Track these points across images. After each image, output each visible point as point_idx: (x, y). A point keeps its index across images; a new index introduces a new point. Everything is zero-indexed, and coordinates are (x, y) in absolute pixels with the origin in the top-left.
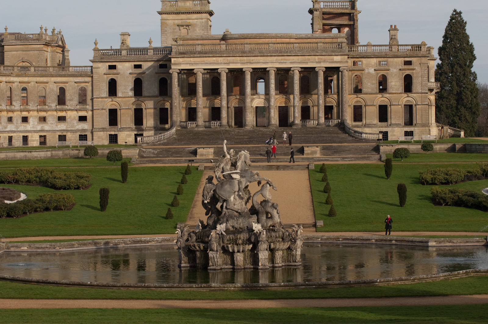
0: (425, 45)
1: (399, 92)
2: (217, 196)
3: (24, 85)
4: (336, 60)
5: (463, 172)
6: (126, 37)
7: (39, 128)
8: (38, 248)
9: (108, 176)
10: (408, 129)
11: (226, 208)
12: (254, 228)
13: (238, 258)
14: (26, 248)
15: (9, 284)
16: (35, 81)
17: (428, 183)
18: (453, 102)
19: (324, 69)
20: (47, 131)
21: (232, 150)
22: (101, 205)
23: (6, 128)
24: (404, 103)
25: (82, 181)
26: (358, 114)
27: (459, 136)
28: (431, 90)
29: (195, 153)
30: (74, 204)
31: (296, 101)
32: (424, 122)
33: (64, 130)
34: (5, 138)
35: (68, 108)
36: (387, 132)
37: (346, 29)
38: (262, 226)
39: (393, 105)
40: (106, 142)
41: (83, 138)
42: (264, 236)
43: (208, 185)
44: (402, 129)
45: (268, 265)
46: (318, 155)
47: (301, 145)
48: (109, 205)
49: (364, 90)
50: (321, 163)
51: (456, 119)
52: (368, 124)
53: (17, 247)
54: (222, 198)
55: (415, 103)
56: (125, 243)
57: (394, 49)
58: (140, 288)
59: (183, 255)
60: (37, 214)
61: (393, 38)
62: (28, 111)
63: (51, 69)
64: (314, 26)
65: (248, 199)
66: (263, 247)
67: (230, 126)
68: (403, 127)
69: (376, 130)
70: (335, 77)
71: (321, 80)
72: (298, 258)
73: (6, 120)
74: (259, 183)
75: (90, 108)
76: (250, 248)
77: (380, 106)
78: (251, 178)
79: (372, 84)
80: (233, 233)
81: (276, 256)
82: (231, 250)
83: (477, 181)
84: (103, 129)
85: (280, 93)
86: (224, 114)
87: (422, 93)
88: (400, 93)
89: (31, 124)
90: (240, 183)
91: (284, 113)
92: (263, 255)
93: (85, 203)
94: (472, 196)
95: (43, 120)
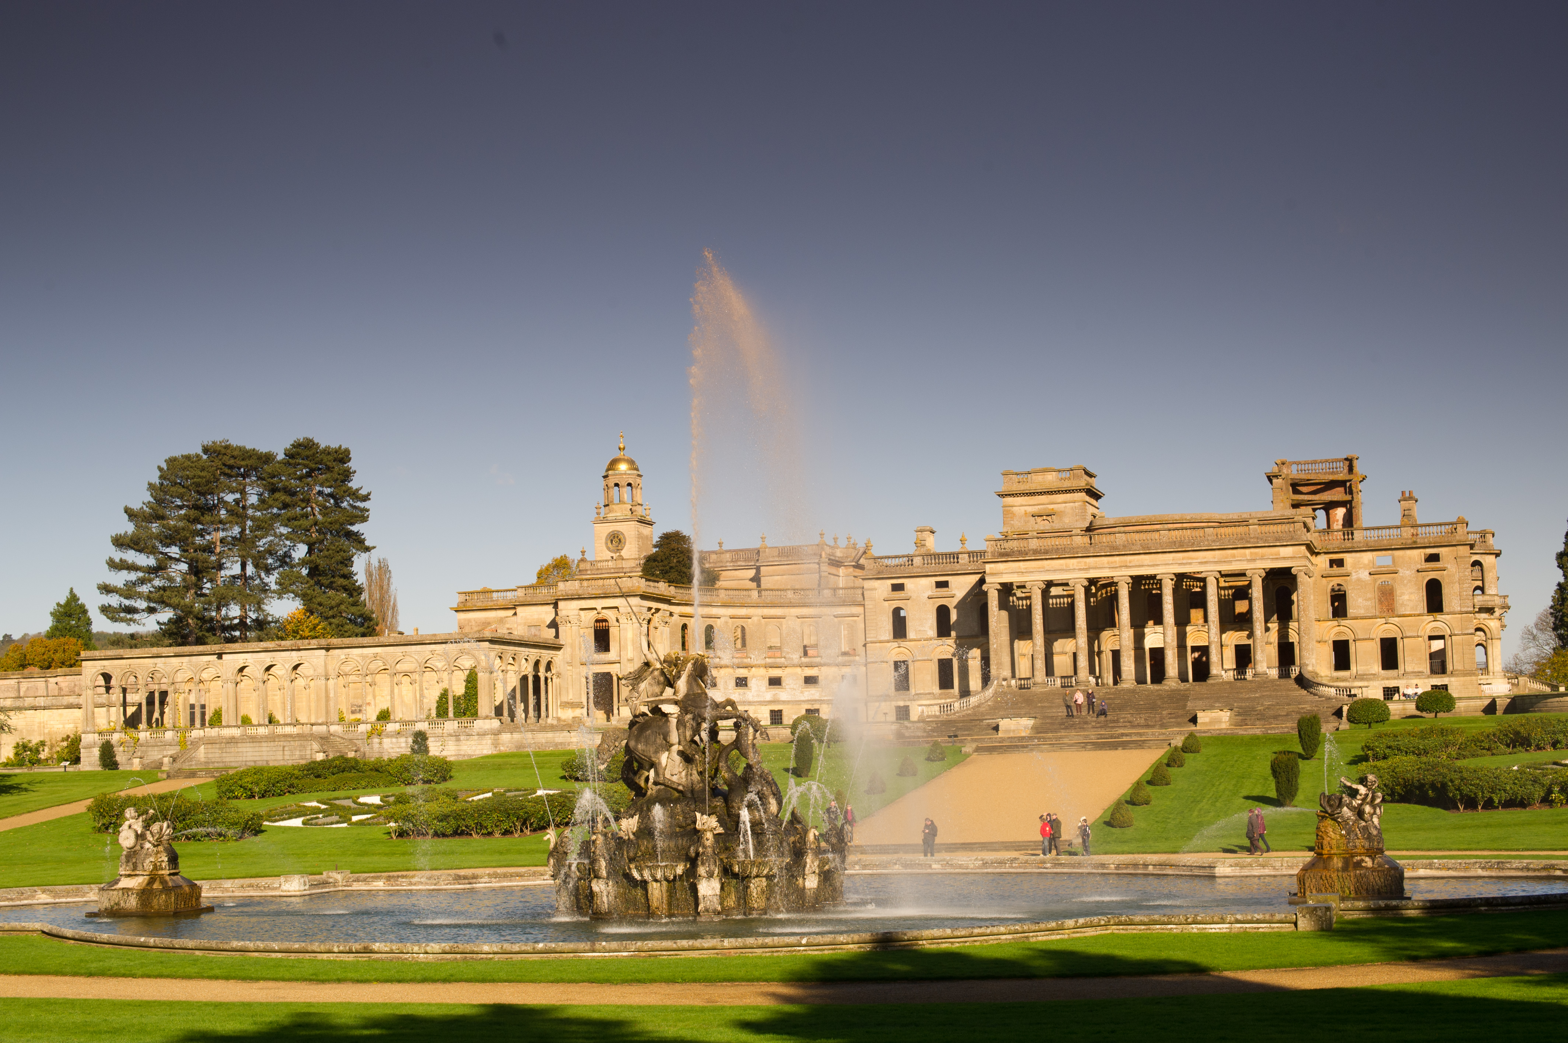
0: (1462, 522)
1: (1418, 612)
3: (740, 622)
4: (1284, 556)
6: (925, 534)
7: (768, 696)
10: (1438, 681)
11: (656, 783)
16: (761, 614)
19: (1264, 574)
20: (784, 702)
24: (1428, 633)
26: (1342, 655)
28: (1490, 610)
31: (1213, 633)
32: (1467, 667)
33: (815, 701)
35: (822, 661)
36: (1398, 688)
37: (1340, 512)
39: (1407, 637)
40: (891, 724)
44: (1426, 681)
49: (1352, 612)
52: (1361, 675)
54: (645, 760)
55: (1449, 632)
57: (1411, 532)
61: (1406, 514)
62: (749, 667)
64: (1276, 502)
68: (1428, 677)
69: (1375, 683)
75: (863, 661)
77: (1384, 641)
79: (1366, 600)
84: (886, 698)
86: (1082, 661)
87: (1461, 613)
88: (1419, 615)
89: (753, 690)
95: (775, 682)
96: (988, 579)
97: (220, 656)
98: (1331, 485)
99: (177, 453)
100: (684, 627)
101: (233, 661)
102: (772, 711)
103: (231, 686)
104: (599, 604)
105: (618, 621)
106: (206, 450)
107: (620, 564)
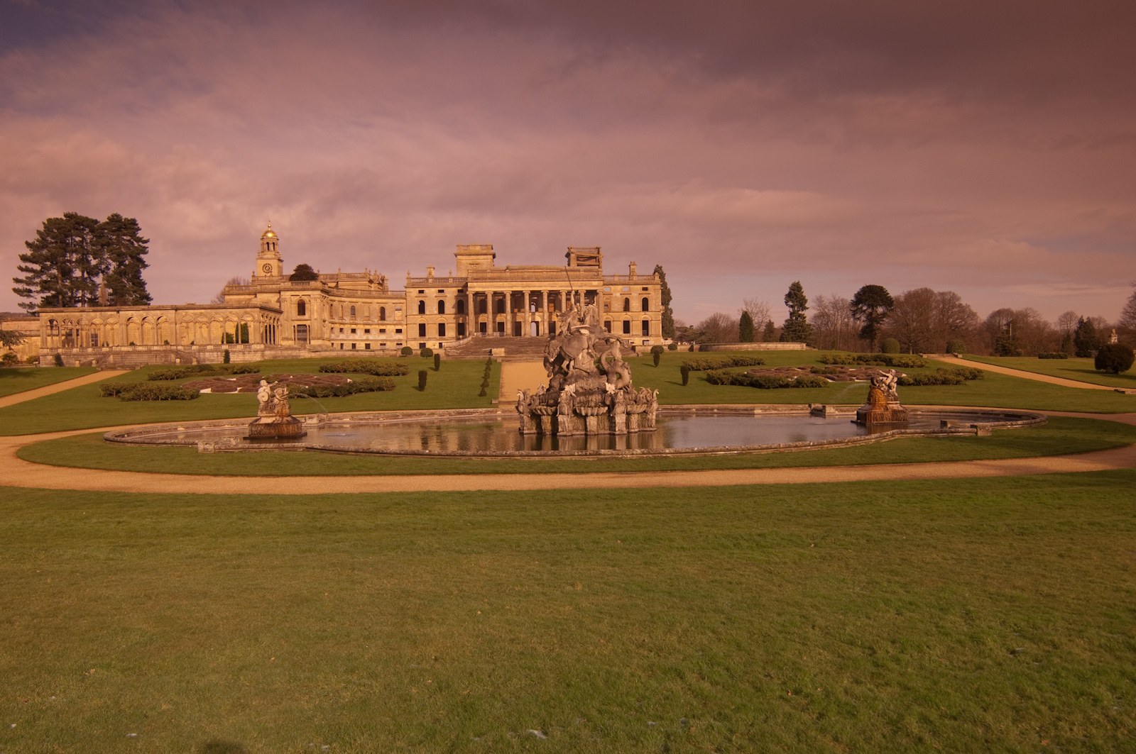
1: (639, 311)
2: (563, 354)
3: (353, 304)
4: (594, 285)
5: (717, 362)
6: (432, 270)
7: (365, 338)
8: (361, 419)
10: (645, 338)
11: (574, 368)
12: (607, 389)
13: (592, 422)
14: (348, 420)
16: (362, 301)
17: (698, 369)
19: (585, 292)
20: (371, 340)
22: (420, 386)
23: (338, 337)
24: (642, 319)
25: (401, 368)
29: (491, 351)
30: (394, 386)
32: (655, 333)
33: (384, 340)
34: (337, 344)
35: (387, 323)
38: (615, 388)
39: (633, 320)
40: (417, 347)
41: (399, 344)
42: (621, 397)
44: (640, 338)
45: (624, 430)
48: (427, 386)
49: (613, 309)
53: (339, 418)
54: (569, 356)
55: (649, 319)
57: (634, 278)
58: (499, 458)
59: (526, 421)
60: (361, 394)
61: (632, 272)
62: (356, 324)
63: (374, 293)
64: (571, 264)
66: (619, 409)
67: (512, 336)
68: (641, 336)
73: (339, 330)
75: (405, 323)
76: (605, 411)
77: (624, 322)
78: (600, 334)
79: (619, 305)
80: (584, 394)
81: (632, 420)
82: (584, 414)
83: (737, 367)
84: (415, 339)
87: (656, 312)
89: (358, 334)
92: (620, 419)
95: (367, 331)
96: (469, 289)
97: (118, 312)
98: (590, 258)
99: (52, 216)
100: (332, 305)
101: (125, 314)
102: (366, 344)
103: (124, 327)
104: (301, 293)
105: (309, 301)
106: (65, 216)
107: (271, 278)
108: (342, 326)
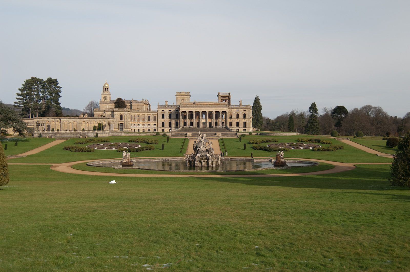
0: (249, 105)
3: (139, 115)
4: (225, 109)
5: (261, 141)
6: (167, 102)
7: (142, 127)
9: (163, 141)
10: (245, 129)
11: (200, 150)
12: (207, 155)
13: (203, 163)
15: (141, 170)
16: (142, 114)
17: (251, 144)
18: (256, 121)
19: (222, 112)
20: (145, 128)
21: (201, 134)
22: (162, 149)
23: (133, 127)
24: (243, 121)
25: (156, 142)
26: (231, 124)
27: (258, 131)
28: (251, 118)
29: (186, 134)
30: (154, 148)
31: (214, 120)
32: (249, 127)
33: (149, 128)
34: (133, 130)
35: (151, 122)
36: (239, 129)
37: (227, 101)
38: (210, 155)
39: (240, 122)
40: (161, 131)
41: (155, 130)
42: (210, 157)
43: (195, 143)
45: (211, 165)
46: (220, 135)
47: (216, 133)
48: (164, 149)
49: (232, 118)
50: (222, 138)
51: (256, 126)
52: (233, 127)
54: (199, 147)
55: (246, 121)
56: (170, 159)
57: (241, 106)
59: (188, 163)
60: (144, 151)
61: (240, 103)
62: (140, 122)
63: (146, 111)
64: (219, 100)
65: (206, 147)
66: (210, 160)
67: (196, 127)
68: (243, 128)
69: (236, 129)
70: (225, 114)
71: (221, 115)
72: (219, 164)
73: (133, 125)
74: (209, 143)
75: (157, 122)
76: (206, 161)
77: (237, 122)
78: (206, 141)
79: (235, 116)
80: (202, 156)
81: (213, 163)
82: (201, 161)
83: (265, 143)
84: (160, 128)
85: (209, 118)
86: (194, 124)
87: (248, 119)
88: (242, 119)
89: (140, 126)
90: (204, 143)
91: (210, 124)
92: (210, 163)
93: (157, 148)
94: (264, 147)
96: (180, 111)
97: (60, 119)
98: (226, 97)
100: (131, 116)
101: (63, 120)
102: (143, 130)
104: (121, 112)
105: (124, 115)
107: (107, 102)
108: (135, 123)
